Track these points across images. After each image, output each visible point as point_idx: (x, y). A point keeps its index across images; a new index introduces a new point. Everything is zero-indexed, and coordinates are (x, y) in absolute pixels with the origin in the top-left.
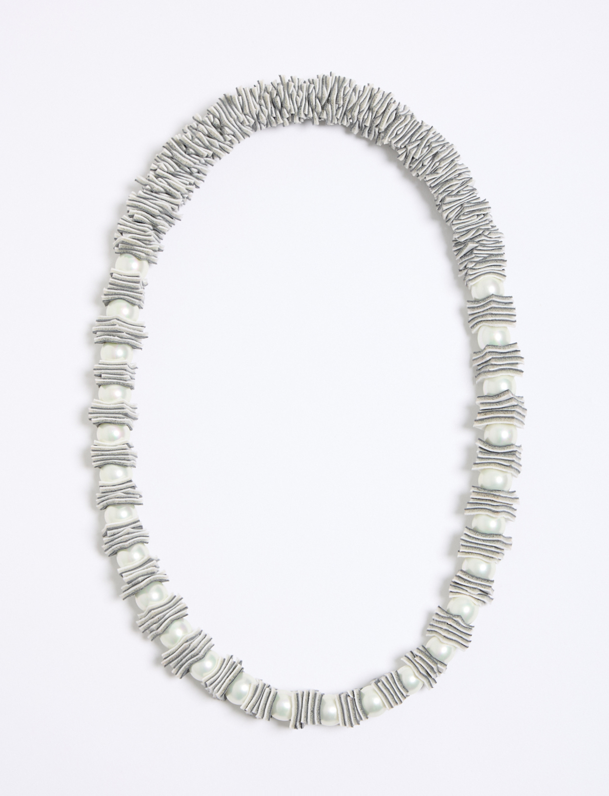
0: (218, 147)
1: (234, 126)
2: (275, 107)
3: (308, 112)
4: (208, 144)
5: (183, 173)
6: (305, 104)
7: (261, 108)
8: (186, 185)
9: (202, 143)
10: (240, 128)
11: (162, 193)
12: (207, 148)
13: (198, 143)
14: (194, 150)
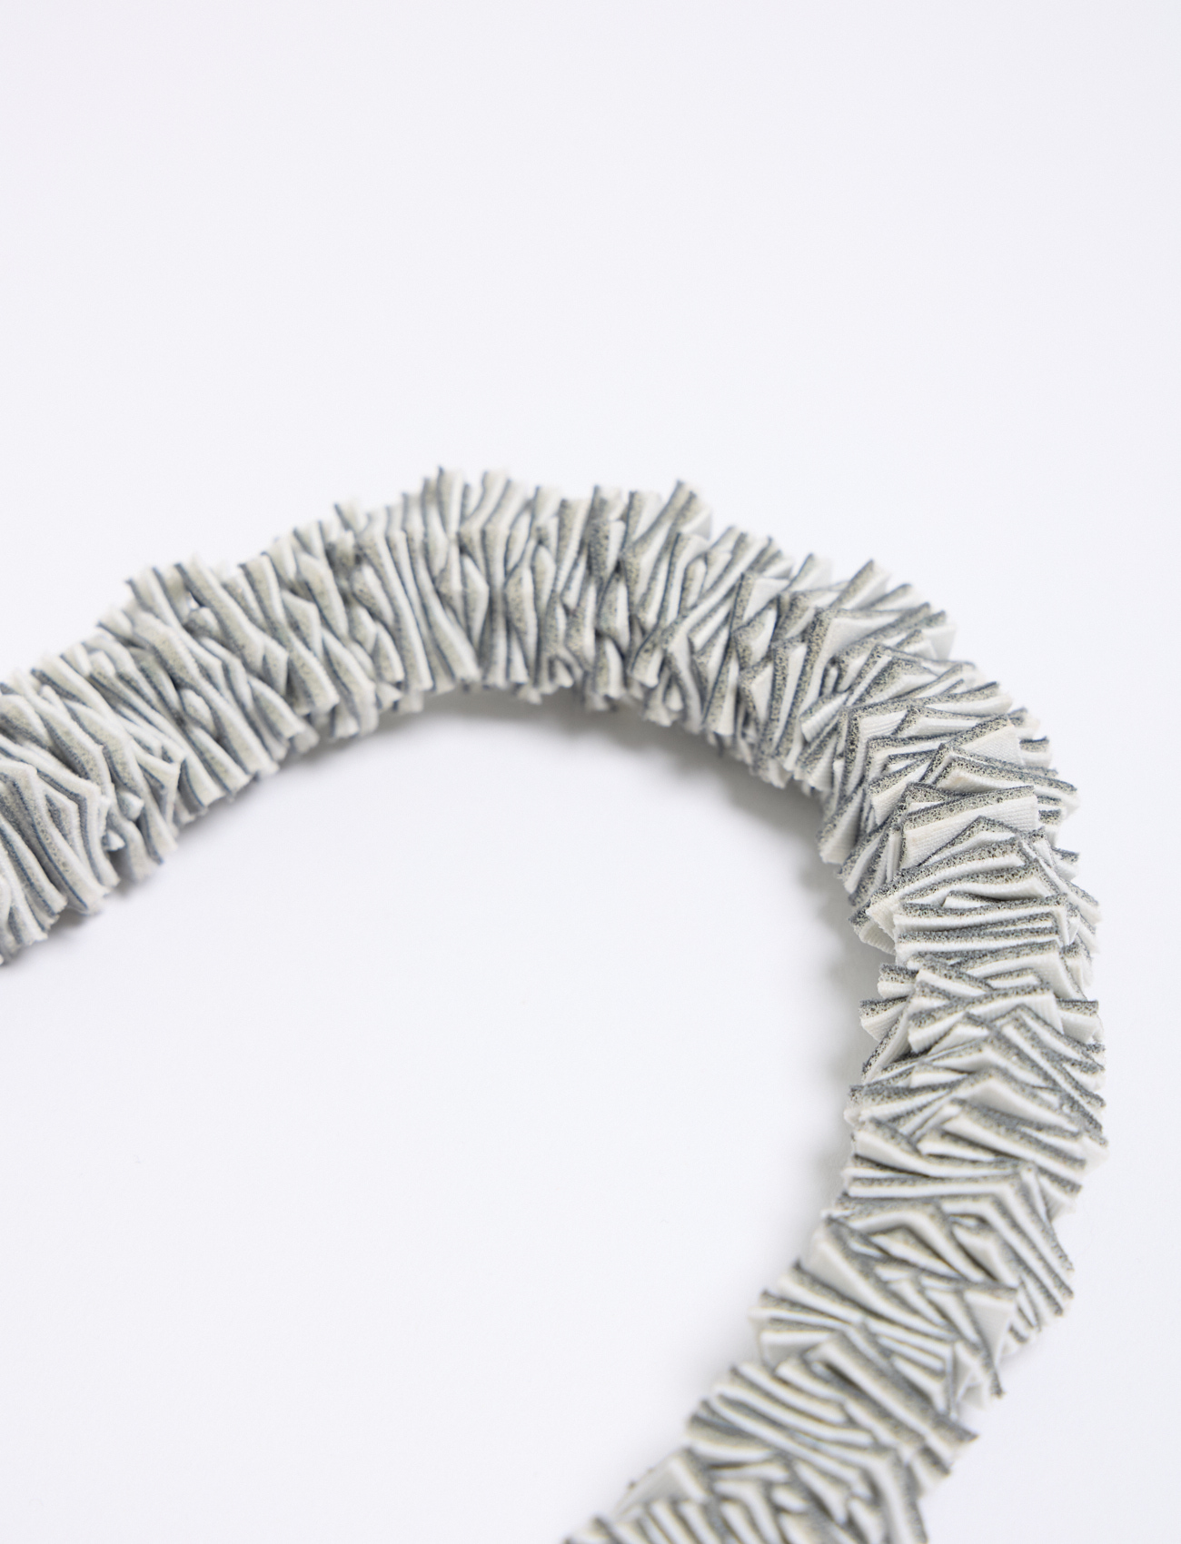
0: (318, 647)
1: (403, 584)
2: (589, 567)
3: (710, 641)
4: (279, 614)
5: (148, 702)
6: (714, 610)
7: (536, 551)
8: (148, 749)
9: (260, 600)
10: (425, 609)
11: (36, 740)
12: (271, 629)
13: (243, 597)
14: (217, 615)
